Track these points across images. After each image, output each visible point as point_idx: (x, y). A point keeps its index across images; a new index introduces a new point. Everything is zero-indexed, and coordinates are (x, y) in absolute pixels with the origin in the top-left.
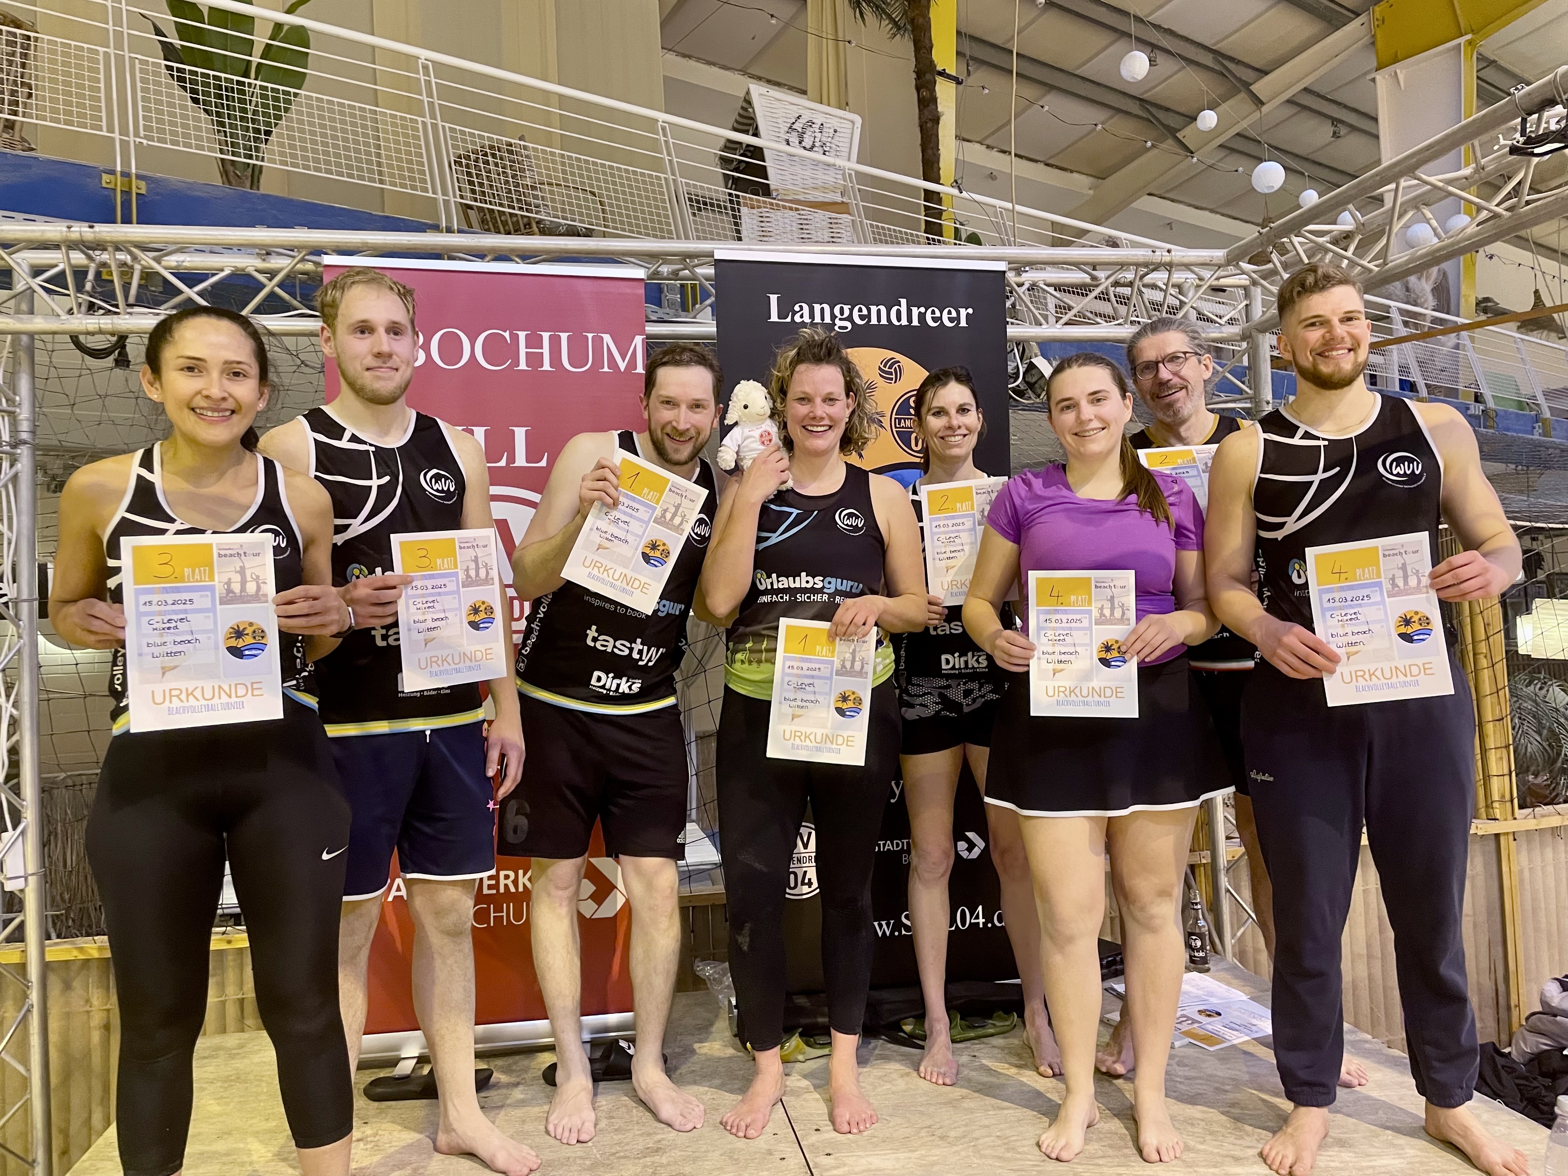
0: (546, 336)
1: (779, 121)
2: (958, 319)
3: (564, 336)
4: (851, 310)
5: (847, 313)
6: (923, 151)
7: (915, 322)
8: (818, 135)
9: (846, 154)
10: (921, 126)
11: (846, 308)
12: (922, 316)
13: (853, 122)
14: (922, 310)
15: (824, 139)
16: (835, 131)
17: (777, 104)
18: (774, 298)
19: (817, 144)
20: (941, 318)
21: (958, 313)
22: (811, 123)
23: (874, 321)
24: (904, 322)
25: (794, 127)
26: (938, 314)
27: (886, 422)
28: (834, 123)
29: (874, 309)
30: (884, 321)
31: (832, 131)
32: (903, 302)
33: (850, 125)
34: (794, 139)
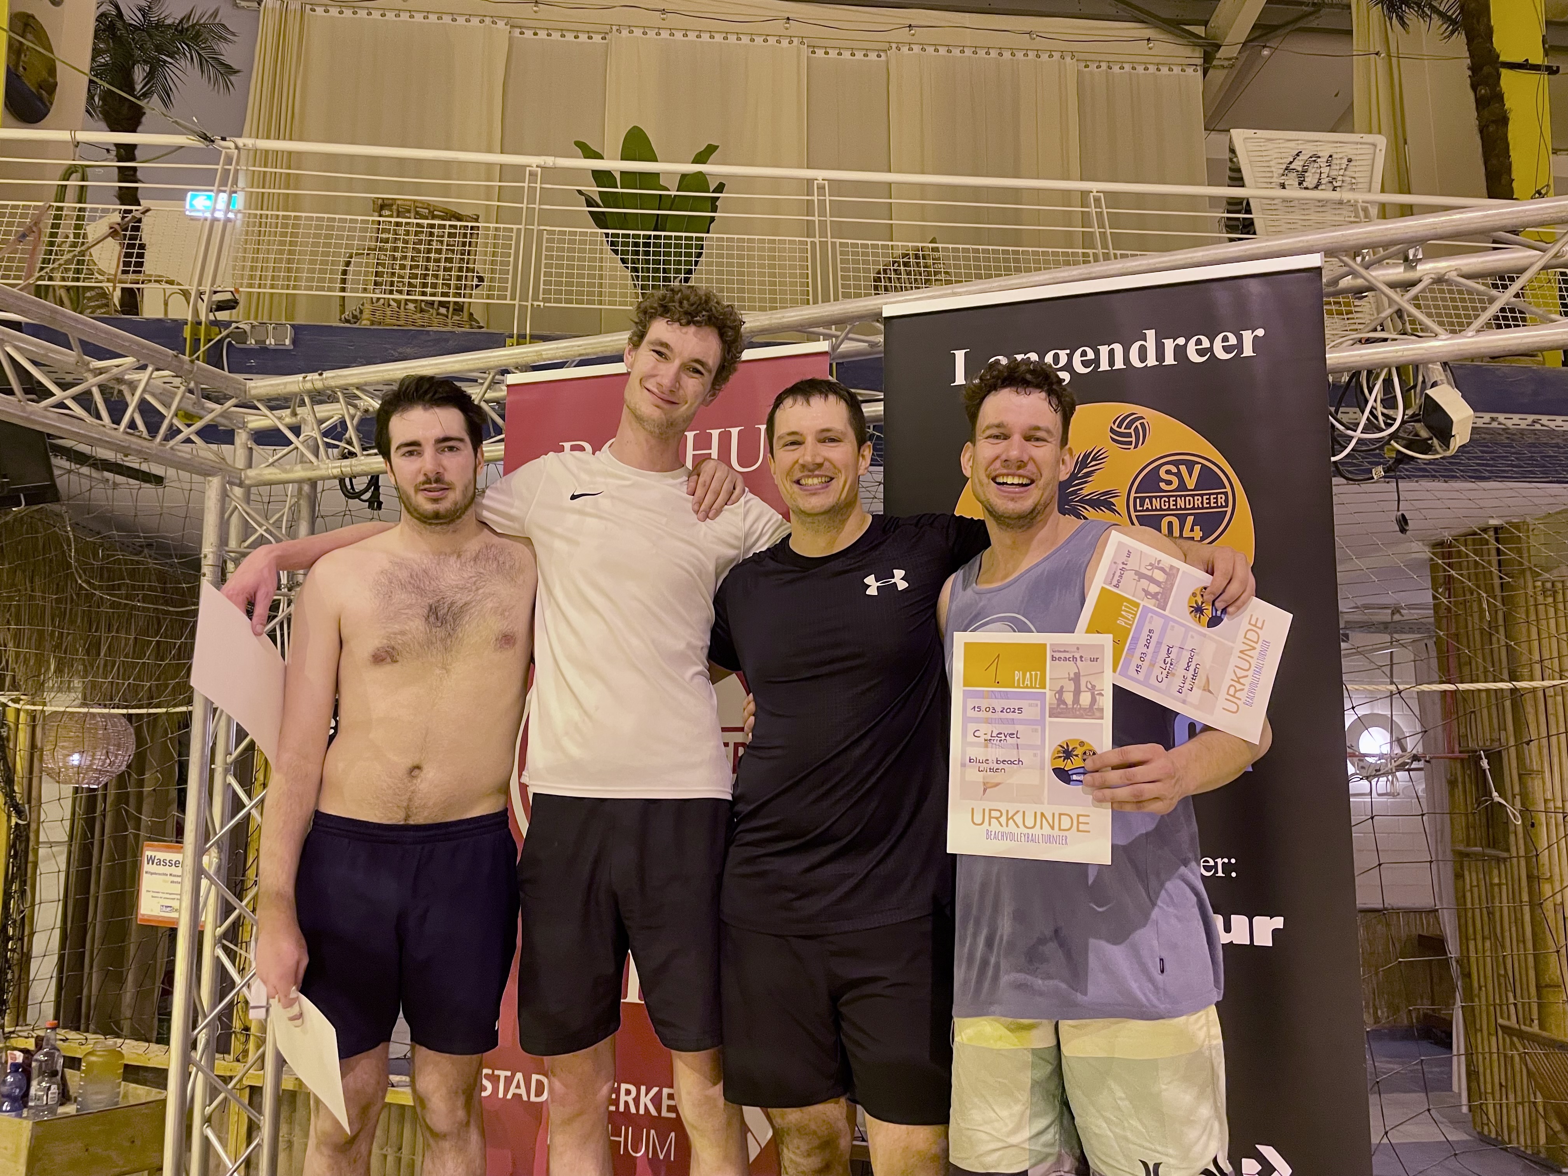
0: (715, 433)
1: (1272, 163)
2: (1240, 346)
3: (735, 431)
4: (1070, 357)
5: (1063, 360)
6: (1486, 163)
7: (1169, 360)
8: (1326, 170)
9: (1366, 186)
10: (1481, 132)
11: (1063, 355)
12: (1180, 352)
13: (1375, 145)
14: (1181, 341)
15: (1334, 173)
16: (1350, 161)
17: (1270, 145)
18: (960, 356)
19: (1323, 181)
20: (1211, 349)
21: (1240, 338)
22: (1315, 157)
23: (1104, 366)
24: (1151, 361)
25: (1292, 166)
26: (1206, 343)
27: (1119, 503)
28: (1349, 151)
29: (1104, 350)
30: (1119, 364)
31: (1345, 161)
32: (1151, 334)
33: (1369, 150)
34: (1292, 180)
